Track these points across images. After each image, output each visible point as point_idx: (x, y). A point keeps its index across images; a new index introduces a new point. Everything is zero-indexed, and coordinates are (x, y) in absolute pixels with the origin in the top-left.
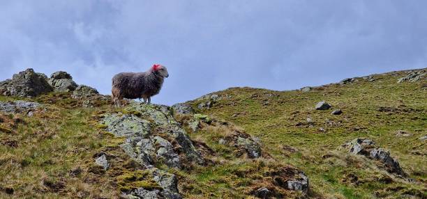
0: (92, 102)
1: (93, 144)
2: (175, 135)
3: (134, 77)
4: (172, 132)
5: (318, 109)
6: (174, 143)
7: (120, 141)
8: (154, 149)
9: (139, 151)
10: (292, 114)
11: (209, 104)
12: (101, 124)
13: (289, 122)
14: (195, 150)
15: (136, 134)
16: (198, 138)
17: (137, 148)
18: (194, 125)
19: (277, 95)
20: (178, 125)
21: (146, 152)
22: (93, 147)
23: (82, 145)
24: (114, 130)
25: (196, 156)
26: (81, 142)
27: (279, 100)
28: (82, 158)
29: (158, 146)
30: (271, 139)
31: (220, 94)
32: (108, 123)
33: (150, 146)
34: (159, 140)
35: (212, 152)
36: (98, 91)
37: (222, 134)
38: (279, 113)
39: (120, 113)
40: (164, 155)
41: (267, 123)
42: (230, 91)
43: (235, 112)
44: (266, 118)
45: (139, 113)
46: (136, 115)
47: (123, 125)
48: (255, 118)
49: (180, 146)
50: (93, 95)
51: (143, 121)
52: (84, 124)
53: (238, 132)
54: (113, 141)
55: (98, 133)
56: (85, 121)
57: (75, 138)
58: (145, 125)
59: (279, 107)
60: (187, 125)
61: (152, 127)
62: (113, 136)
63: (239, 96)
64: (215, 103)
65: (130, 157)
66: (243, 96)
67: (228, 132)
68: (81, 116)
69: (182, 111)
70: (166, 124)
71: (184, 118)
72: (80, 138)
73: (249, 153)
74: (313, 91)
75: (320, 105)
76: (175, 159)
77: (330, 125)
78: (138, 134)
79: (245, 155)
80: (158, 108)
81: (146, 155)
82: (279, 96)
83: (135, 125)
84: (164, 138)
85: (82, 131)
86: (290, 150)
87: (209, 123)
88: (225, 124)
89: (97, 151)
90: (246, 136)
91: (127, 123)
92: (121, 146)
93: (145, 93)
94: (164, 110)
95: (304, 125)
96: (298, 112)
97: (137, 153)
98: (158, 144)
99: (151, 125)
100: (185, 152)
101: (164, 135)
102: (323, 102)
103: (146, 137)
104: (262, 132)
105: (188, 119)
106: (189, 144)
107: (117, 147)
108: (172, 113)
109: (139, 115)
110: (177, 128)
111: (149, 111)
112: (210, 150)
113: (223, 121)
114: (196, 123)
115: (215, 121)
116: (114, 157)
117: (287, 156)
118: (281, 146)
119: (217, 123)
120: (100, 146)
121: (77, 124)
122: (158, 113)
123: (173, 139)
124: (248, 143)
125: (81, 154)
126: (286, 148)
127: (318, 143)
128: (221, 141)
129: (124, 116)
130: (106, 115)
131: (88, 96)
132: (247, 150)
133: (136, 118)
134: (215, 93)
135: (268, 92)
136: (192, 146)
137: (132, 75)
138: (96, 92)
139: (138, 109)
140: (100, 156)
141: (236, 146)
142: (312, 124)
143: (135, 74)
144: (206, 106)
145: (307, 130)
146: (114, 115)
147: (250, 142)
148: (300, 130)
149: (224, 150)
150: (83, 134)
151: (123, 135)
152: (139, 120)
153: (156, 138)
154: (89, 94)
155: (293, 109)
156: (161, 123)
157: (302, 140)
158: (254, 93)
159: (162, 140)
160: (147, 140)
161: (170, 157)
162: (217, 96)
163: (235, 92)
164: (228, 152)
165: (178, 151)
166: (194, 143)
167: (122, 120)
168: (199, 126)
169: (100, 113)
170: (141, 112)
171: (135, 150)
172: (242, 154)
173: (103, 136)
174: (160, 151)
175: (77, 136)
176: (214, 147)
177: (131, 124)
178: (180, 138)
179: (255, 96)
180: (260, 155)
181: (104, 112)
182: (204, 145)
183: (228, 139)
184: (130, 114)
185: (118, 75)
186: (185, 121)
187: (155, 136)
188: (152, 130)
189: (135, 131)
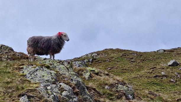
0: (9, 57)
1: (18, 87)
2: (74, 82)
3: (43, 39)
4: (72, 80)
5: (170, 66)
6: (74, 88)
7: (37, 85)
8: (59, 92)
9: (50, 93)
10: (151, 69)
11: (91, 60)
12: (21, 73)
13: (149, 75)
14: (88, 93)
15: (46, 81)
16: (90, 84)
17: (49, 91)
18: (87, 75)
19: (140, 54)
20: (76, 75)
21: (55, 94)
22: (18, 89)
23: (10, 88)
24: (31, 77)
25: (89, 97)
26: (9, 86)
27: (142, 58)
28: (10, 97)
29: (62, 90)
30: (135, 86)
31: (98, 53)
32: (26, 72)
33: (56, 90)
34: (63, 85)
35: (100, 95)
36: (13, 49)
37: (107, 82)
38: (141, 68)
39: (34, 66)
40: (67, 96)
41: (133, 75)
42: (106, 51)
43: (110, 66)
44: (132, 71)
45: (48, 66)
46: (46, 67)
47: (37, 74)
48: (124, 71)
49: (78, 90)
50: (10, 52)
51: (52, 72)
52: (9, 73)
53: (118, 81)
54: (31, 85)
55: (19, 79)
56: (10, 71)
57: (4, 82)
58: (53, 74)
59: (141, 64)
60: (82, 75)
61: (57, 76)
62: (30, 82)
63: (112, 55)
64: (95, 59)
65: (44, 97)
66: (116, 55)
67: (111, 81)
68: (7, 67)
69: (78, 65)
70: (67, 74)
71: (80, 70)
72: (8, 83)
73: (126, 97)
74: (166, 52)
75: (171, 63)
76: (75, 99)
77: (178, 77)
78: (48, 81)
79: (124, 97)
80: (61, 62)
81: (55, 95)
82: (141, 55)
83: (45, 75)
84: (67, 84)
85: (9, 78)
86: (153, 94)
87: (97, 74)
88: (107, 75)
89: (21, 92)
90: (124, 84)
91: (40, 73)
92: (37, 89)
93: (51, 52)
94: (66, 64)
95: (159, 77)
96: (155, 68)
97: (49, 94)
98: (62, 88)
99: (58, 75)
100: (81, 94)
101: (66, 82)
102: (174, 61)
103: (54, 83)
104: (130, 81)
105: (83, 71)
106: (84, 89)
107: (35, 90)
108: (71, 67)
109: (48, 67)
110: (75, 77)
111: (55, 65)
112: (99, 93)
113: (106, 73)
114: (88, 74)
115: (101, 73)
116: (33, 97)
117: (152, 99)
118: (147, 92)
119: (102, 74)
120: (23, 88)
121: (4, 73)
122: (62, 66)
123: (73, 85)
124: (125, 89)
125: (9, 94)
126: (150, 93)
127: (170, 91)
128: (107, 87)
129: (37, 68)
130: (25, 67)
131: (6, 53)
132: (125, 94)
133: (46, 69)
134: (95, 53)
135: (134, 53)
136: (86, 91)
137: (41, 38)
138: (12, 50)
139: (47, 63)
140: (23, 95)
141: (117, 91)
142: (166, 76)
143: (44, 37)
144: (89, 61)
145: (162, 81)
146: (30, 67)
147: (127, 88)
148: (157, 81)
149: (108, 94)
150: (9, 80)
151: (37, 81)
152: (48, 71)
153: (61, 84)
154: (7, 51)
155: (151, 65)
156: (64, 73)
157: (158, 88)
158: (123, 53)
159: (65, 85)
160: (54, 86)
161: (71, 98)
162: (96, 54)
163: (110, 52)
164: (111, 95)
165: (77, 94)
166: (88, 88)
167: (37, 70)
168: (91, 76)
169: (20, 65)
170: (49, 65)
171: (47, 92)
172: (121, 96)
173: (23, 82)
174: (64, 93)
175: (5, 81)
176: (101, 91)
177: (43, 73)
178: (78, 84)
179: (124, 55)
180: (134, 98)
181: (23, 65)
182: (94, 89)
183: (112, 85)
184: (42, 66)
185: (31, 38)
186: (80, 72)
187: (60, 82)
188: (58, 78)
189: (46, 78)
